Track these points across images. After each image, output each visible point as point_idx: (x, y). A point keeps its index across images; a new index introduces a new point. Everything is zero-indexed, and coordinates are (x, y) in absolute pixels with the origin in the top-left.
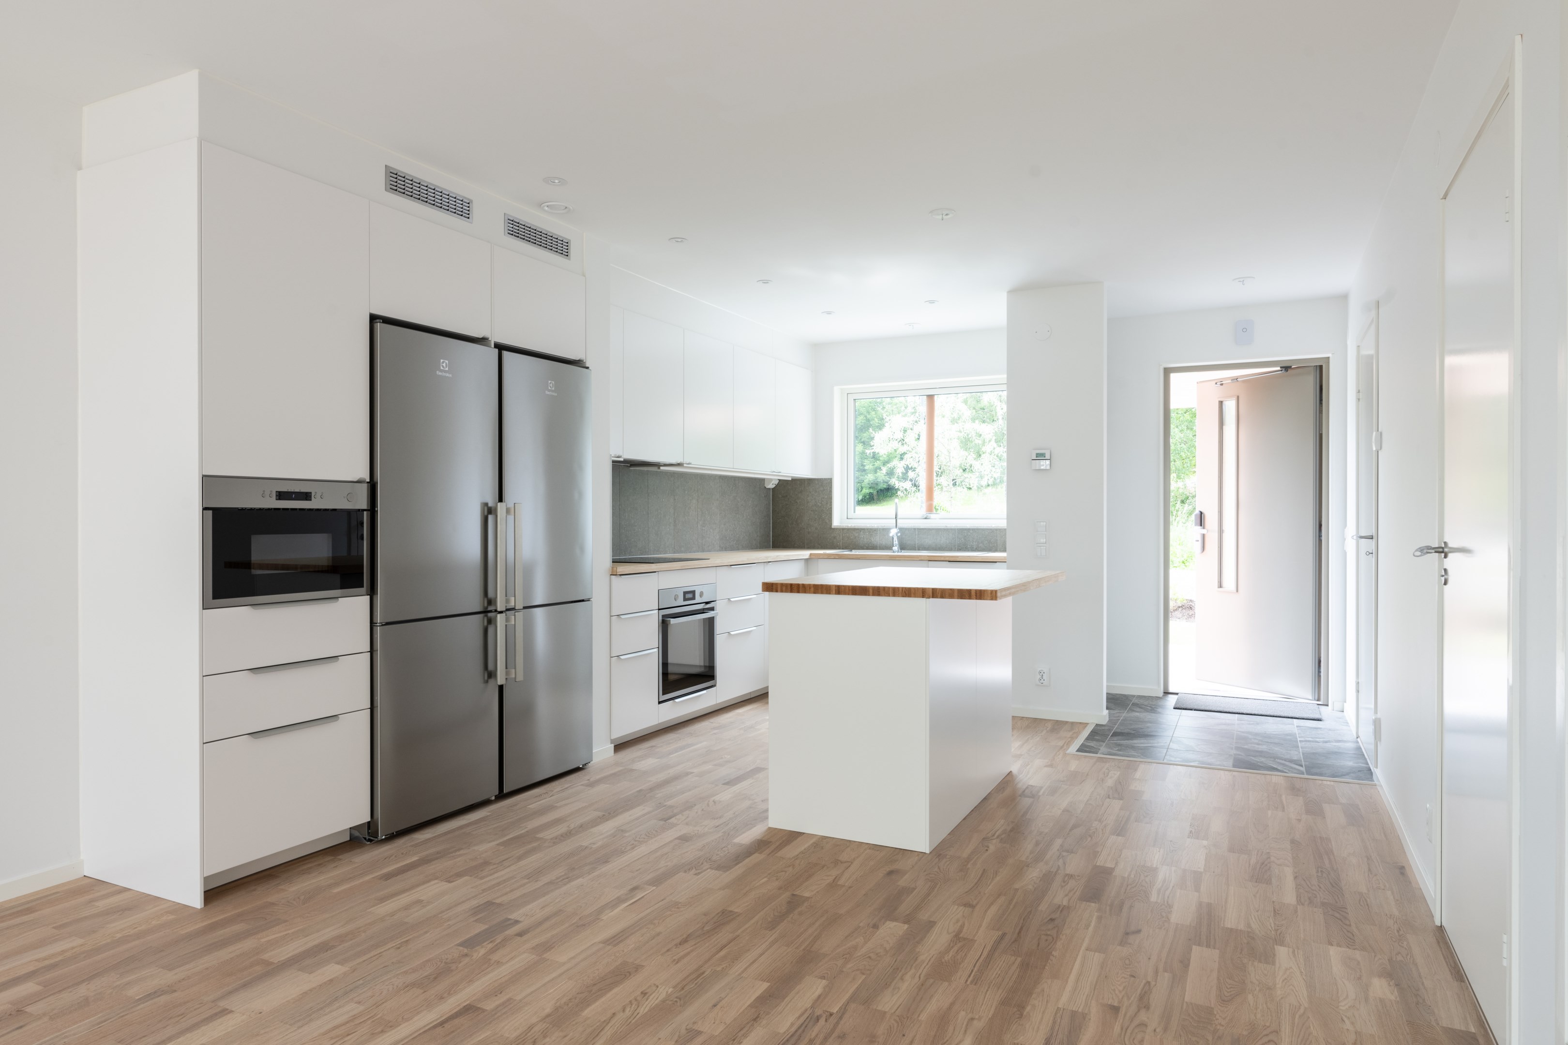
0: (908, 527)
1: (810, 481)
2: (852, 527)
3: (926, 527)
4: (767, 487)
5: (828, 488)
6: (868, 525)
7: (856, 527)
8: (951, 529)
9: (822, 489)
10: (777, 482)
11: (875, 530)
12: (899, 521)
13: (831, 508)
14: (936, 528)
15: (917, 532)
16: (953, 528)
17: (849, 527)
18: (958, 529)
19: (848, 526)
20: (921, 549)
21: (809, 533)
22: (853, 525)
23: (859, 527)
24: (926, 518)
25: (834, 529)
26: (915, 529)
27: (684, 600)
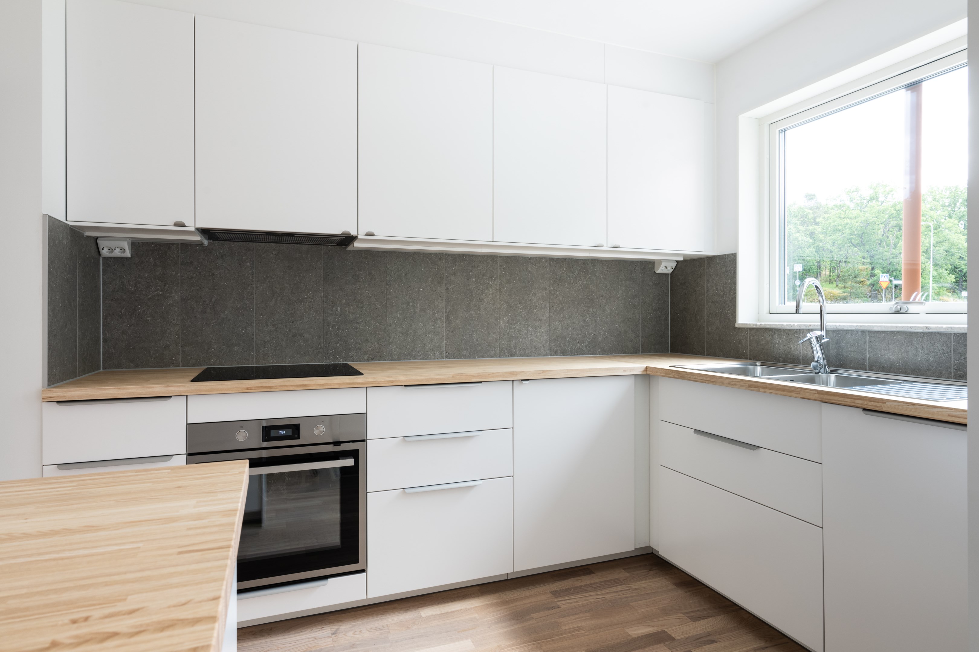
0: (850, 328)
1: (710, 260)
2: (762, 327)
3: (883, 329)
4: (657, 272)
5: (732, 269)
6: (785, 324)
7: (768, 327)
8: (940, 334)
9: (724, 270)
10: (674, 265)
11: (796, 332)
12: (826, 317)
13: (735, 297)
14: (906, 330)
15: (867, 338)
16: (942, 331)
17: (758, 327)
18: (955, 334)
19: (756, 325)
20: (874, 368)
21: (709, 333)
22: (763, 323)
23: (772, 327)
24: (897, 312)
25: (739, 329)
26: (863, 332)
27: (264, 440)
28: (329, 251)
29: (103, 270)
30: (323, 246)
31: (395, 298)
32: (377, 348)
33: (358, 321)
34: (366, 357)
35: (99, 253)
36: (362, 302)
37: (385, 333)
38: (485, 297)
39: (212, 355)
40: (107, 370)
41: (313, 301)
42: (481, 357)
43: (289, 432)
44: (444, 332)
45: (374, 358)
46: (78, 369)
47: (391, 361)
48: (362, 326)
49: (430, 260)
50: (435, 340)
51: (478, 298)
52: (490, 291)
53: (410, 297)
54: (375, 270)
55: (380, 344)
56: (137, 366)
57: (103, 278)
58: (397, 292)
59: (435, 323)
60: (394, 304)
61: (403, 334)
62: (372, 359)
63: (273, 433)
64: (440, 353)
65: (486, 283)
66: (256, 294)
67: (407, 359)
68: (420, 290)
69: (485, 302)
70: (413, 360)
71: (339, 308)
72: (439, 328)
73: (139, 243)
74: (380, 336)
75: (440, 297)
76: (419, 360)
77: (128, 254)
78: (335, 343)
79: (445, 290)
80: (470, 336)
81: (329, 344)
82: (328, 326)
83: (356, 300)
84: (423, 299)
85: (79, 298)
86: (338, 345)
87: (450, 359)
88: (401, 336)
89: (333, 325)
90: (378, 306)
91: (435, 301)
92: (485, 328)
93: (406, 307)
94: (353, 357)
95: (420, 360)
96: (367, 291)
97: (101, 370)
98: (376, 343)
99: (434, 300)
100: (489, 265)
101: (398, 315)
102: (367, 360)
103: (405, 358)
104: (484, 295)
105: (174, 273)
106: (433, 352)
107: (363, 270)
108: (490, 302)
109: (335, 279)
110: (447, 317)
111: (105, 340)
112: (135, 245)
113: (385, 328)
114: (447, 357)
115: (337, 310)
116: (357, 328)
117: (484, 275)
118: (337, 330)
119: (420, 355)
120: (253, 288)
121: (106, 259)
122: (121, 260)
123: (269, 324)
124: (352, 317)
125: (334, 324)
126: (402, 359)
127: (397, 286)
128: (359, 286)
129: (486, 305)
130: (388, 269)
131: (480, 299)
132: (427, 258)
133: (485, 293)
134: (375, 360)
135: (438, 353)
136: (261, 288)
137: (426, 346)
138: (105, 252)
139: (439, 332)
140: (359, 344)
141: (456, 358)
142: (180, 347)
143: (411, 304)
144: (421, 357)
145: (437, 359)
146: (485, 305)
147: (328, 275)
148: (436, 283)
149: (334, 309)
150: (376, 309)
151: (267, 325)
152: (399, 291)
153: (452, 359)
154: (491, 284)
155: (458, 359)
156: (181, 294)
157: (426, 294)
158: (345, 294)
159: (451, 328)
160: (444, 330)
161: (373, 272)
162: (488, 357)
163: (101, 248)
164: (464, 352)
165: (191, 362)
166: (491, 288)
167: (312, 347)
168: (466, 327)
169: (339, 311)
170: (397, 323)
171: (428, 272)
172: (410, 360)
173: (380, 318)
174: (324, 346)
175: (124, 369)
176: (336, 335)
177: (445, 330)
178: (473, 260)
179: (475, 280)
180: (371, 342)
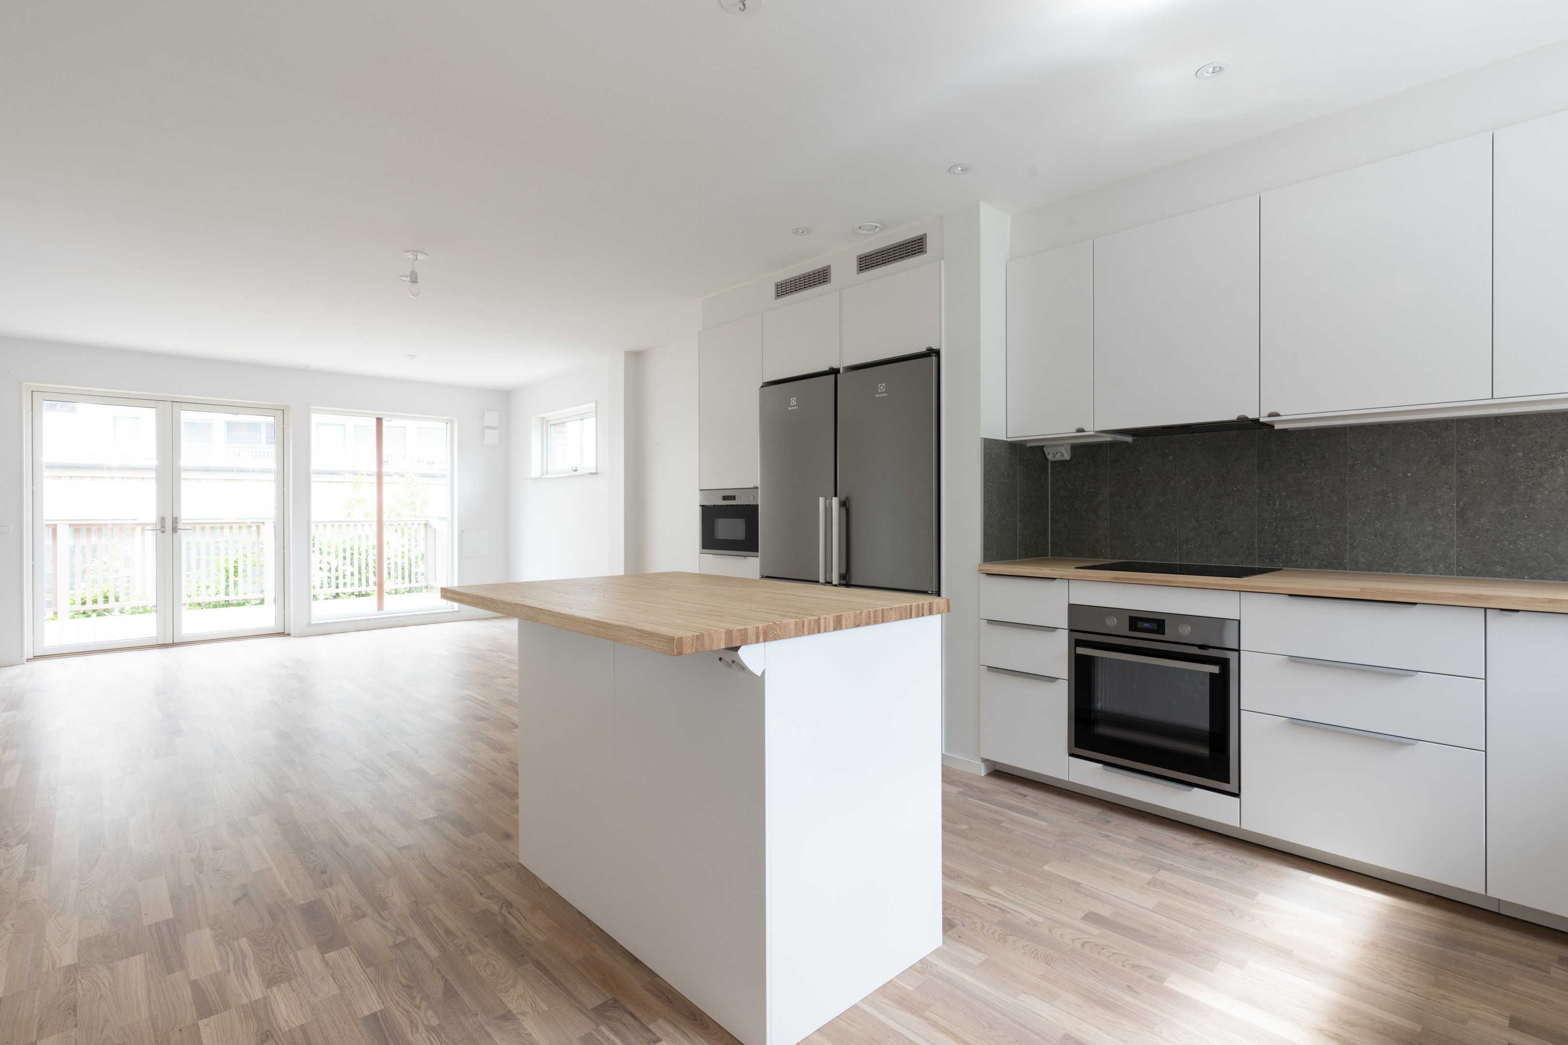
27: (1130, 630)
28: (1265, 434)
29: (1051, 472)
30: (1256, 430)
31: (1363, 487)
32: (1333, 553)
33: (1304, 518)
34: (1316, 563)
35: (1047, 459)
36: (1310, 494)
37: (1347, 534)
38: (1548, 482)
39: (1137, 550)
40: (1053, 557)
41: (1244, 494)
42: (1537, 577)
43: (1154, 626)
44: (1453, 535)
45: (1328, 566)
46: (1019, 553)
47: (1357, 571)
48: (1310, 525)
49: (1426, 432)
50: (1437, 546)
51: (1531, 483)
52: (1559, 471)
53: (1389, 485)
54: (1330, 453)
55: (1339, 548)
56: (1075, 556)
57: (1051, 479)
58: (1366, 479)
59: (1436, 521)
60: (1361, 496)
61: (1376, 536)
62: (1326, 567)
63: (1140, 625)
64: (1447, 566)
65: (1550, 457)
66: (1179, 488)
67: (1383, 571)
68: (1407, 476)
69: (1547, 490)
70: (1394, 572)
71: (1277, 502)
72: (1444, 530)
73: (1076, 446)
74: (1338, 538)
75: (1446, 483)
76: (1404, 573)
77: (1067, 457)
78: (1273, 544)
79: (1457, 473)
80: (1510, 544)
81: (1264, 544)
82: (1263, 523)
83: (1301, 492)
84: (1412, 487)
85: (1020, 497)
86: (1276, 546)
87: (1466, 576)
88: (1373, 540)
89: (1270, 522)
90: (1335, 498)
91: (1436, 490)
92: (1548, 532)
93: (1382, 499)
94: (1297, 561)
95: (1407, 573)
96: (1318, 480)
97: (1050, 557)
98: (1331, 547)
99: (1435, 488)
100: (1559, 429)
101: (1368, 511)
102: (1318, 567)
103: (1379, 569)
104: (1545, 477)
105: (1103, 471)
106: (1432, 563)
107: (1312, 454)
108: (1561, 490)
109: (1273, 467)
110: (1461, 513)
111: (1052, 532)
112: (1075, 448)
113: (1346, 528)
114: (1460, 573)
115: (1275, 504)
116: (1303, 527)
117: (1543, 445)
118: (1275, 528)
119: (1407, 567)
120: (1176, 482)
121: (1053, 462)
122: (1062, 463)
123: (1193, 520)
124: (1296, 513)
125: (1271, 520)
126: (1375, 570)
127: (1365, 471)
128: (1306, 474)
129: (1549, 494)
130: (1351, 449)
131: (1534, 484)
132: (1421, 428)
133: (1547, 475)
134: (1330, 569)
135: (1441, 565)
136: (1184, 482)
137: (1419, 554)
138: (1050, 457)
139: (1445, 535)
140: (1306, 547)
141: (1480, 576)
142: (1108, 541)
143: (1390, 495)
144: (1410, 569)
145: (1440, 574)
146: (1547, 494)
147: (1264, 463)
148: (1438, 464)
149: (1271, 503)
150: (1332, 502)
151: (1191, 521)
152: (1369, 478)
153: (1472, 576)
154: (1562, 460)
155: (1485, 577)
156: (1110, 490)
157: (1419, 481)
158: (1286, 485)
159: (1468, 530)
160: (1455, 532)
161: (1327, 455)
162: (1554, 578)
163: (1047, 454)
164: (1498, 568)
165: (1118, 555)
166: (1563, 466)
167: (1243, 547)
168: (1501, 530)
169: (1278, 505)
170: (1365, 520)
171: (1422, 449)
172: (1389, 572)
173: (1338, 514)
174: (1258, 546)
175: (1065, 558)
176: (1274, 534)
177: (1457, 532)
178: (1518, 423)
179: (1524, 455)
180: (1324, 545)
